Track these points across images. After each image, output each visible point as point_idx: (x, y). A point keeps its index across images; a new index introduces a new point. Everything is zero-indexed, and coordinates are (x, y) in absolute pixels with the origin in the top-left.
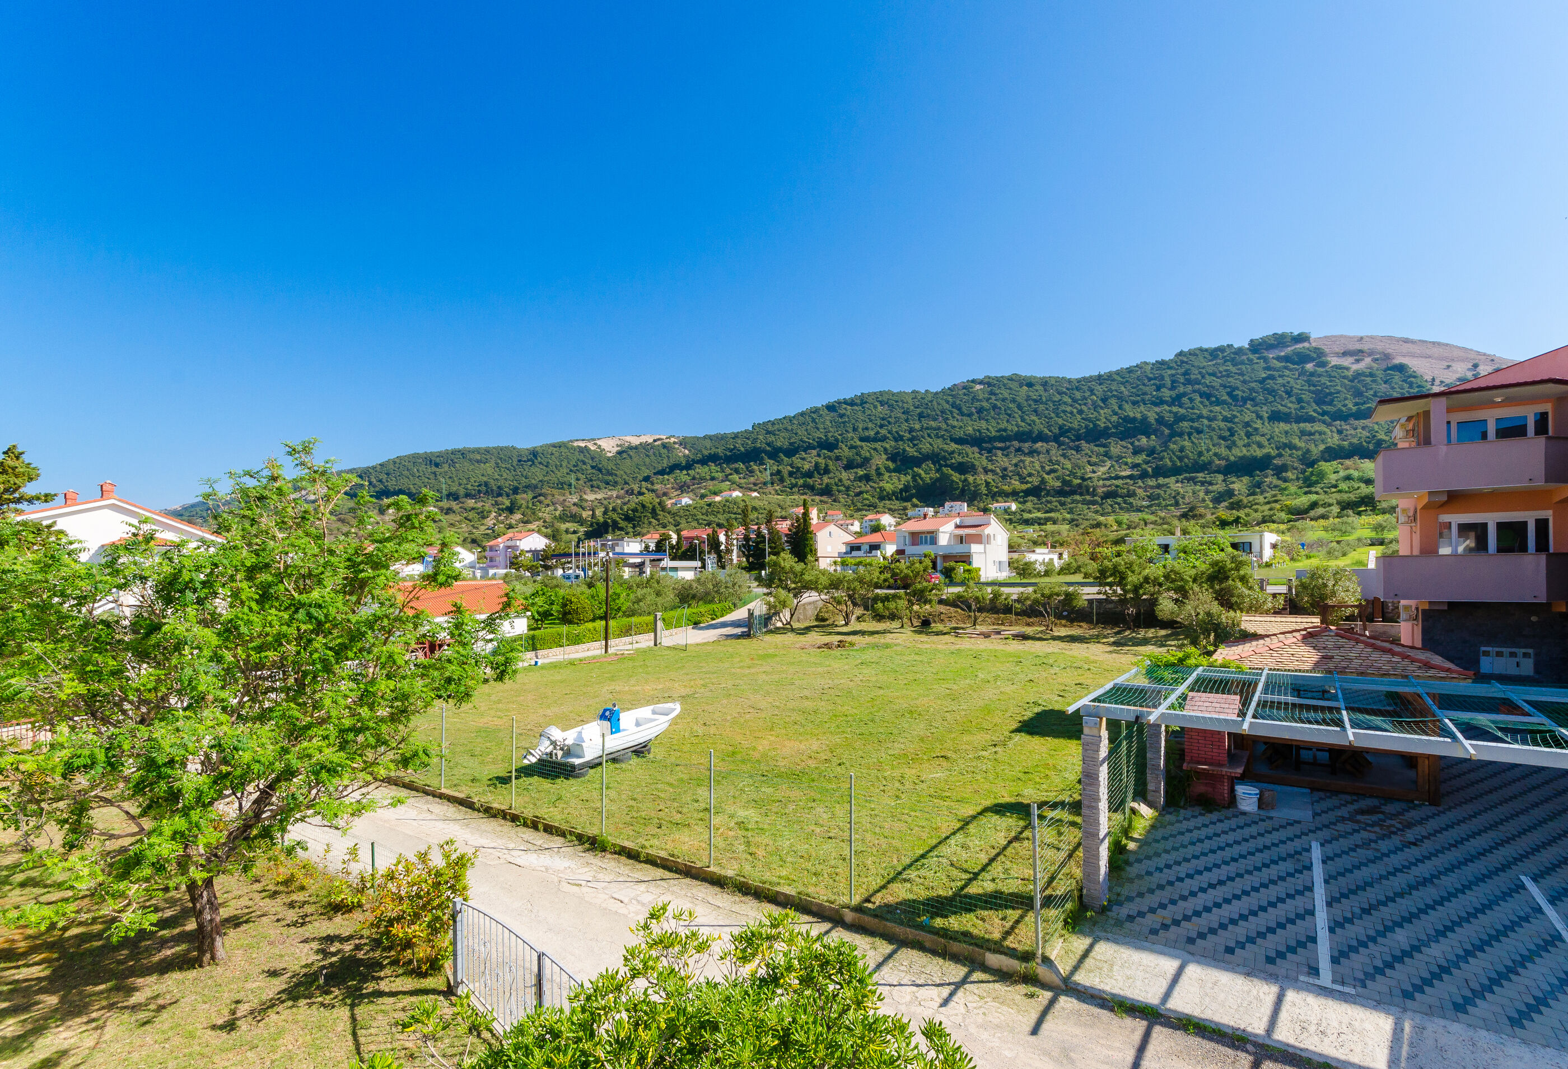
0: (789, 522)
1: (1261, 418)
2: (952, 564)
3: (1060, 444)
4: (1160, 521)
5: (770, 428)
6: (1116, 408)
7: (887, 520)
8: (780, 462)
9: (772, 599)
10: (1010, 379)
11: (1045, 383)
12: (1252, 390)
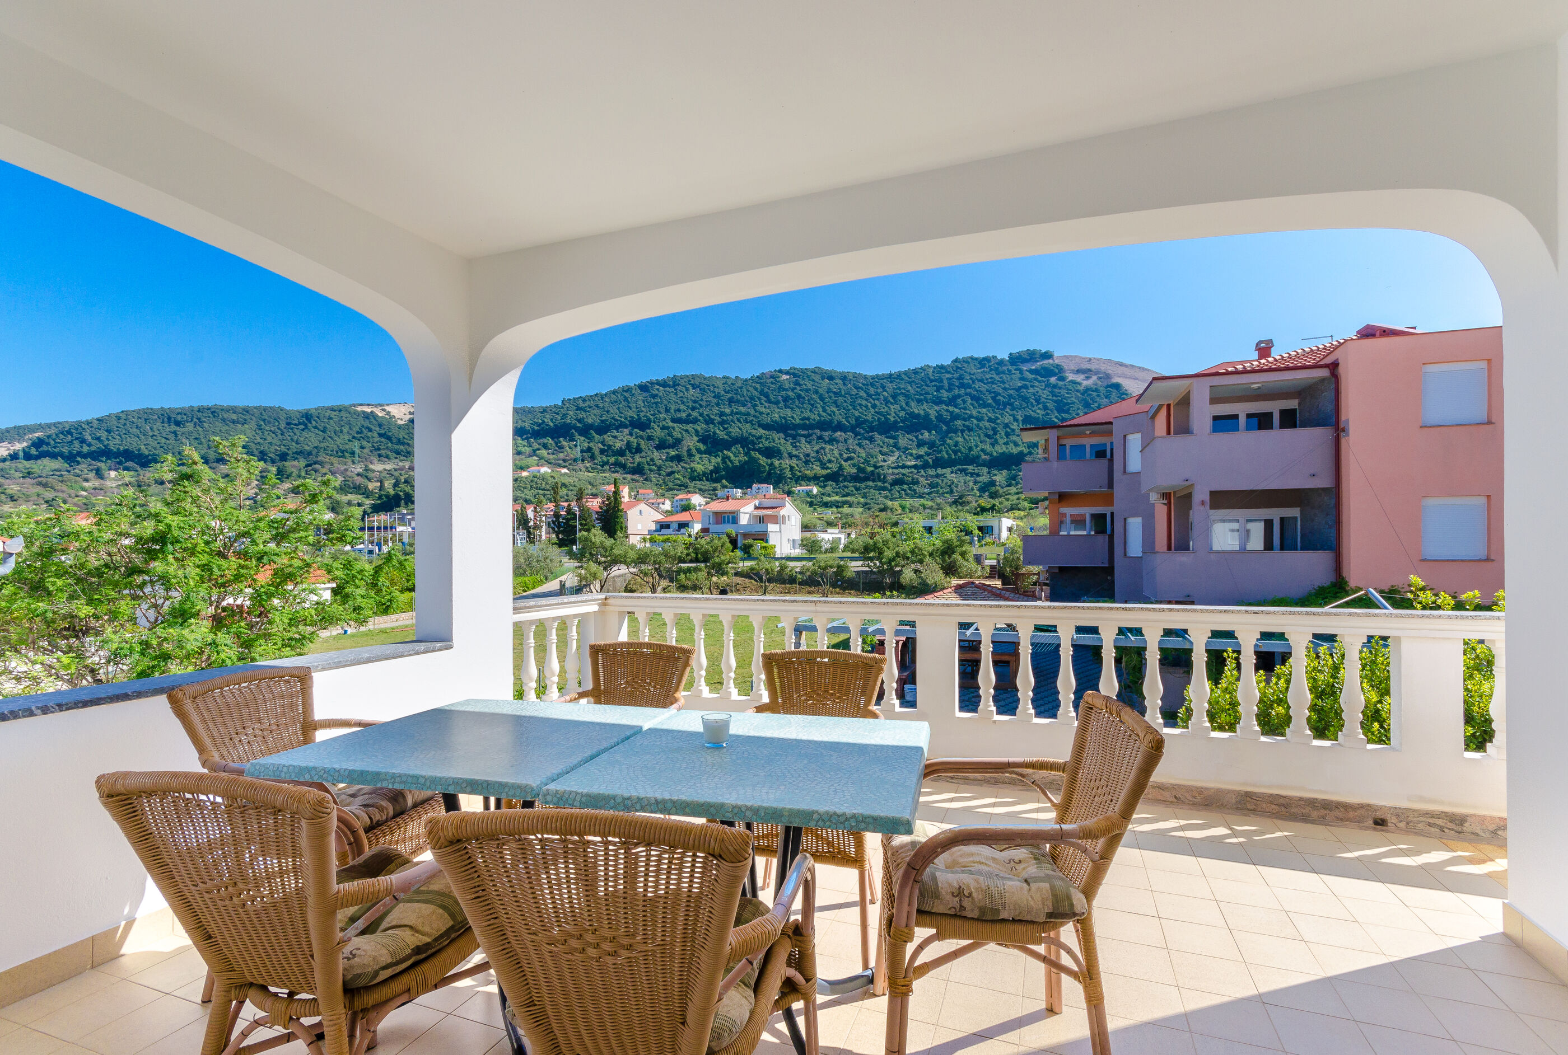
0: (599, 500)
1: (1016, 420)
2: (750, 541)
3: (856, 434)
4: (935, 507)
5: (581, 404)
6: (904, 405)
7: (697, 500)
8: (591, 439)
9: (583, 572)
10: (814, 372)
11: (844, 378)
12: (1010, 396)
